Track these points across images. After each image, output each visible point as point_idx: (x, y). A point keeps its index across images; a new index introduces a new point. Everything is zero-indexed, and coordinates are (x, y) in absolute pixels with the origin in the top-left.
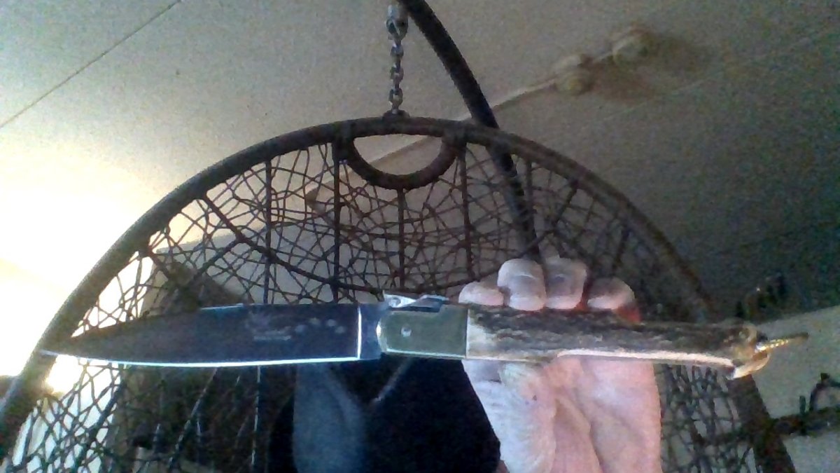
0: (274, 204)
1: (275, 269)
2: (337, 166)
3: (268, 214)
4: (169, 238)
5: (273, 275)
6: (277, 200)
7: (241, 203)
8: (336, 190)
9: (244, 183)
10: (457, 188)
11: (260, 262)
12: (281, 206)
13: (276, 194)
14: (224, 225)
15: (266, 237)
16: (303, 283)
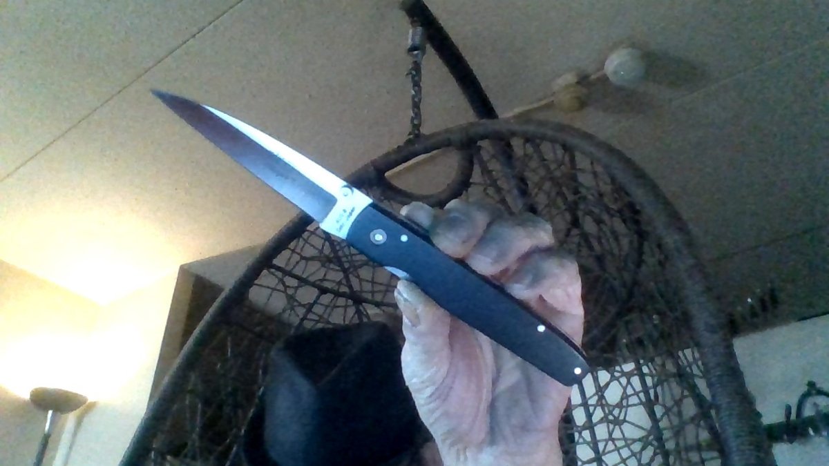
0: (340, 253)
1: (364, 308)
3: (340, 264)
5: (365, 313)
6: (342, 248)
7: (310, 262)
9: (307, 245)
10: (489, 185)
12: (347, 253)
13: (339, 244)
14: (303, 284)
15: (347, 282)
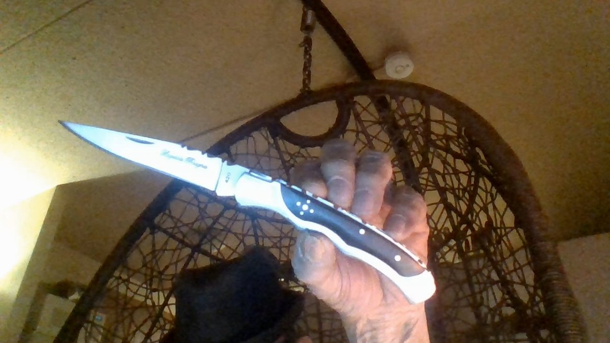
2: (276, 142)
4: (172, 218)
5: (259, 227)
8: (281, 158)
10: (361, 132)
11: (245, 220)
16: (280, 228)
